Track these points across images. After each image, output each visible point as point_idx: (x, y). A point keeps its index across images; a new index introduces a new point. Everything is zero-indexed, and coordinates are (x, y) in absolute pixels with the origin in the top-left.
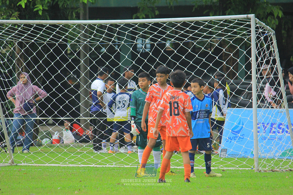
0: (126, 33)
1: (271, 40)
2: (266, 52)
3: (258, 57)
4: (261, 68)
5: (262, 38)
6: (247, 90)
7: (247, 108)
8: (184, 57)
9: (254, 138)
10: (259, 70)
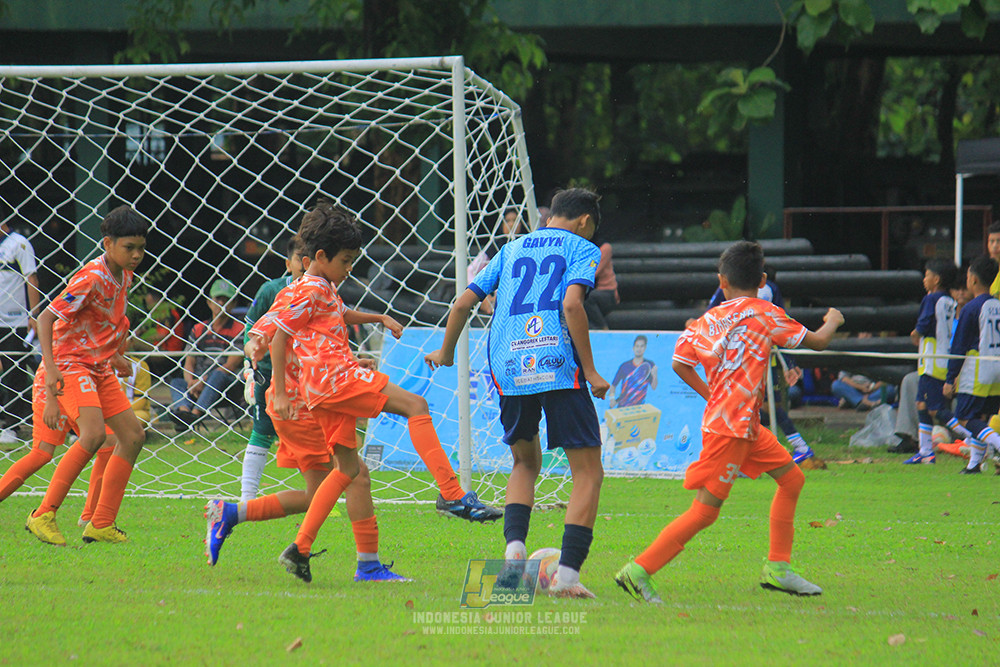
0: (90, 103)
1: (510, 131)
2: (495, 167)
3: (474, 180)
4: (480, 211)
5: (484, 125)
6: (440, 276)
7: (440, 326)
8: (259, 178)
9: (460, 414)
10: (476, 217)
